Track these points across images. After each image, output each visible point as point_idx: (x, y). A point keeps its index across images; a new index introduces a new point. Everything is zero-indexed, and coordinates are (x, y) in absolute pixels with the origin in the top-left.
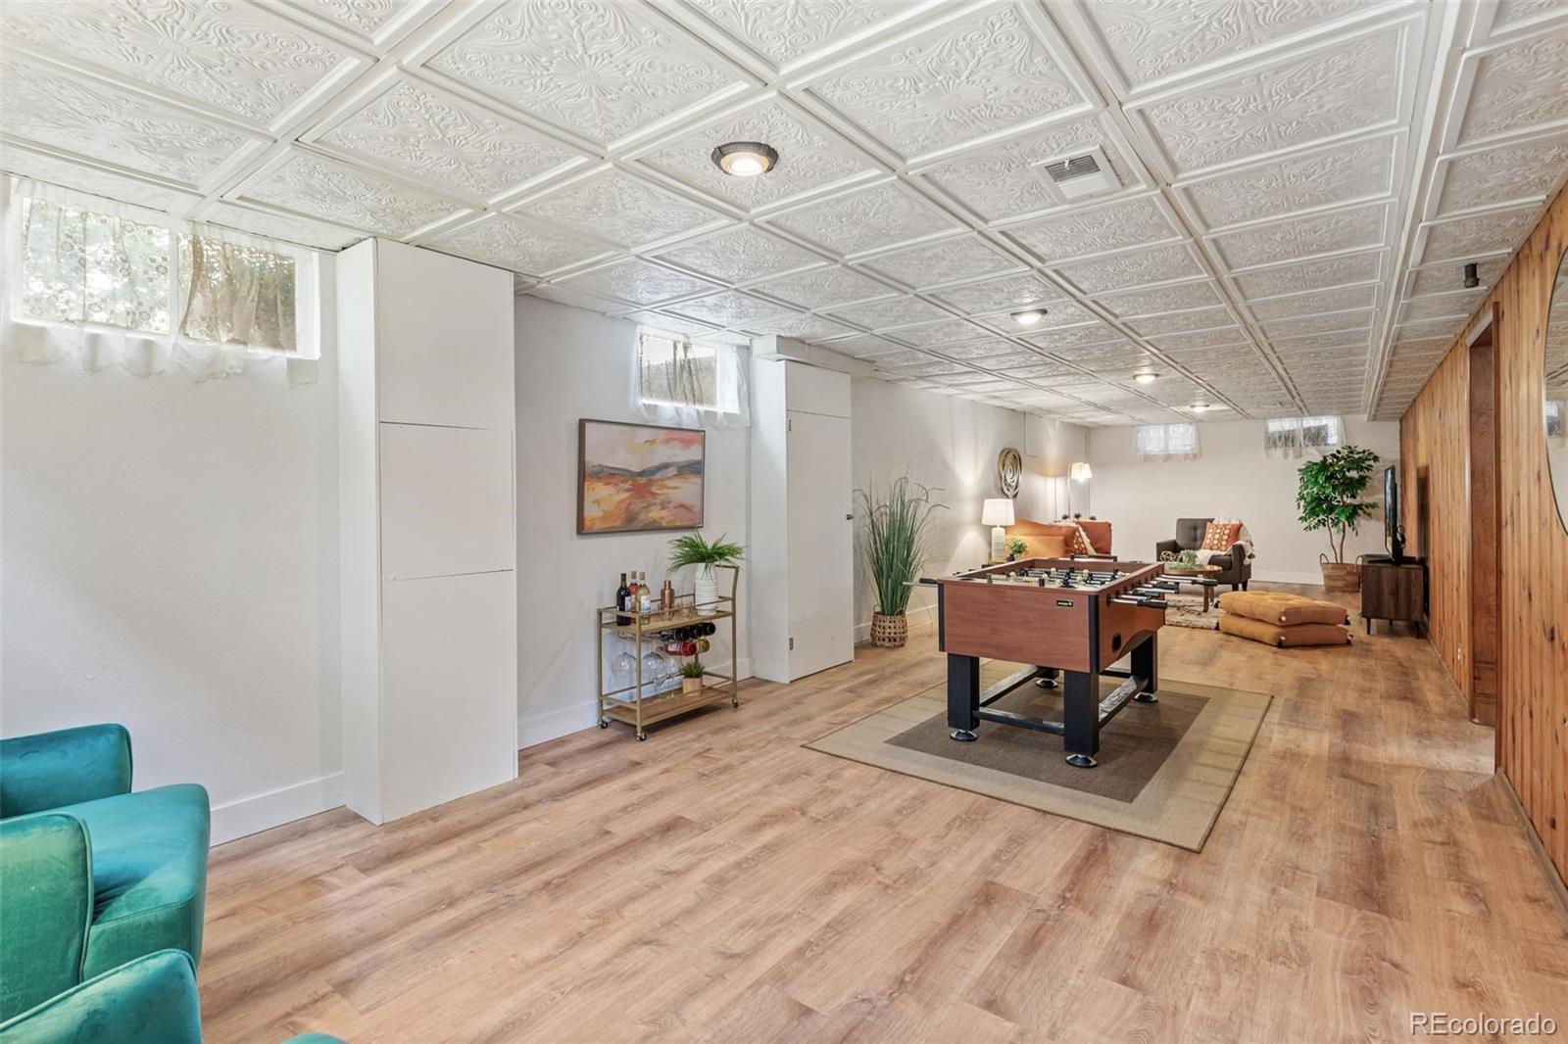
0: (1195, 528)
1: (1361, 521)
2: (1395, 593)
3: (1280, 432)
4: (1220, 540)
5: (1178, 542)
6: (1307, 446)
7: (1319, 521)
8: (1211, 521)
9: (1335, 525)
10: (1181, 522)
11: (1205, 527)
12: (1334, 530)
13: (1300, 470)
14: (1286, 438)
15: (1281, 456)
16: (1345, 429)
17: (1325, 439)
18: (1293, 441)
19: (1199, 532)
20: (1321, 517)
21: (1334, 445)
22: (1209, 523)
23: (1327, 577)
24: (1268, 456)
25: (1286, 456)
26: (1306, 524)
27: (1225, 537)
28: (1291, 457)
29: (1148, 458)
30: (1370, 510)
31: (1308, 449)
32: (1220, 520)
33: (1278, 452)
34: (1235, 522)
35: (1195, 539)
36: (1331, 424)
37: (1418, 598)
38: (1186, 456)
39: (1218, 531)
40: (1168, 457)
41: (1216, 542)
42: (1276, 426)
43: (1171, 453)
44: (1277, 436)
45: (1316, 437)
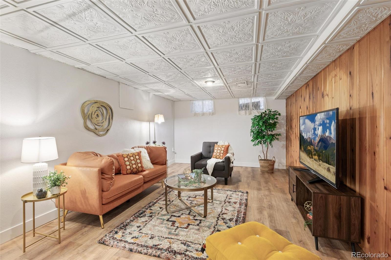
0: (210, 147)
1: (274, 142)
2: (339, 217)
3: (244, 104)
4: (220, 153)
5: (203, 153)
6: (253, 110)
7: (259, 142)
8: (217, 143)
9: (265, 143)
10: (205, 143)
11: (214, 146)
12: (264, 145)
13: (252, 119)
14: (246, 106)
15: (244, 114)
16: (267, 102)
17: (259, 106)
18: (248, 108)
19: (212, 148)
20: (259, 140)
21: (263, 109)
22: (216, 145)
23: (261, 166)
24: (239, 114)
25: (246, 113)
26: (253, 143)
27: (222, 152)
28: (248, 114)
29: (196, 115)
30: (277, 137)
31: (254, 111)
32: (221, 143)
33: (243, 112)
34: (227, 144)
35: (210, 152)
36: (261, 100)
37: (356, 222)
38: (210, 114)
39: (219, 148)
40: (203, 114)
41: (218, 154)
42: (243, 101)
43: (204, 112)
44: (242, 105)
45: (256, 106)
